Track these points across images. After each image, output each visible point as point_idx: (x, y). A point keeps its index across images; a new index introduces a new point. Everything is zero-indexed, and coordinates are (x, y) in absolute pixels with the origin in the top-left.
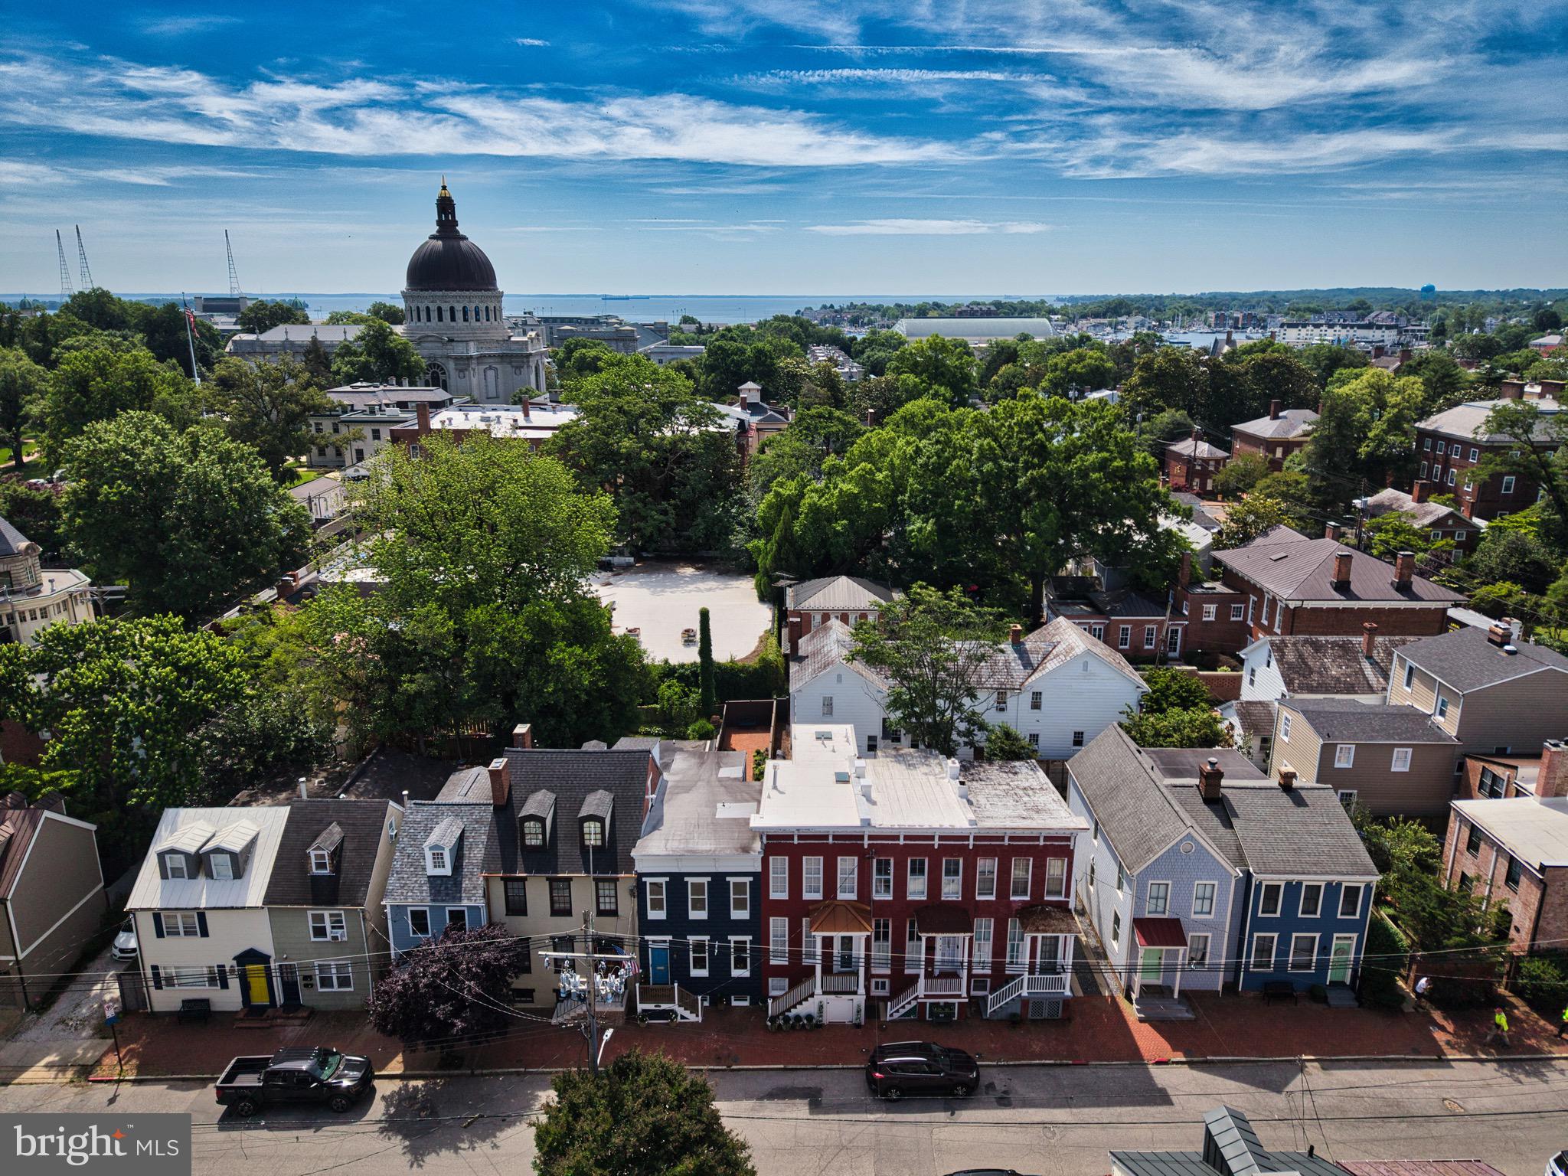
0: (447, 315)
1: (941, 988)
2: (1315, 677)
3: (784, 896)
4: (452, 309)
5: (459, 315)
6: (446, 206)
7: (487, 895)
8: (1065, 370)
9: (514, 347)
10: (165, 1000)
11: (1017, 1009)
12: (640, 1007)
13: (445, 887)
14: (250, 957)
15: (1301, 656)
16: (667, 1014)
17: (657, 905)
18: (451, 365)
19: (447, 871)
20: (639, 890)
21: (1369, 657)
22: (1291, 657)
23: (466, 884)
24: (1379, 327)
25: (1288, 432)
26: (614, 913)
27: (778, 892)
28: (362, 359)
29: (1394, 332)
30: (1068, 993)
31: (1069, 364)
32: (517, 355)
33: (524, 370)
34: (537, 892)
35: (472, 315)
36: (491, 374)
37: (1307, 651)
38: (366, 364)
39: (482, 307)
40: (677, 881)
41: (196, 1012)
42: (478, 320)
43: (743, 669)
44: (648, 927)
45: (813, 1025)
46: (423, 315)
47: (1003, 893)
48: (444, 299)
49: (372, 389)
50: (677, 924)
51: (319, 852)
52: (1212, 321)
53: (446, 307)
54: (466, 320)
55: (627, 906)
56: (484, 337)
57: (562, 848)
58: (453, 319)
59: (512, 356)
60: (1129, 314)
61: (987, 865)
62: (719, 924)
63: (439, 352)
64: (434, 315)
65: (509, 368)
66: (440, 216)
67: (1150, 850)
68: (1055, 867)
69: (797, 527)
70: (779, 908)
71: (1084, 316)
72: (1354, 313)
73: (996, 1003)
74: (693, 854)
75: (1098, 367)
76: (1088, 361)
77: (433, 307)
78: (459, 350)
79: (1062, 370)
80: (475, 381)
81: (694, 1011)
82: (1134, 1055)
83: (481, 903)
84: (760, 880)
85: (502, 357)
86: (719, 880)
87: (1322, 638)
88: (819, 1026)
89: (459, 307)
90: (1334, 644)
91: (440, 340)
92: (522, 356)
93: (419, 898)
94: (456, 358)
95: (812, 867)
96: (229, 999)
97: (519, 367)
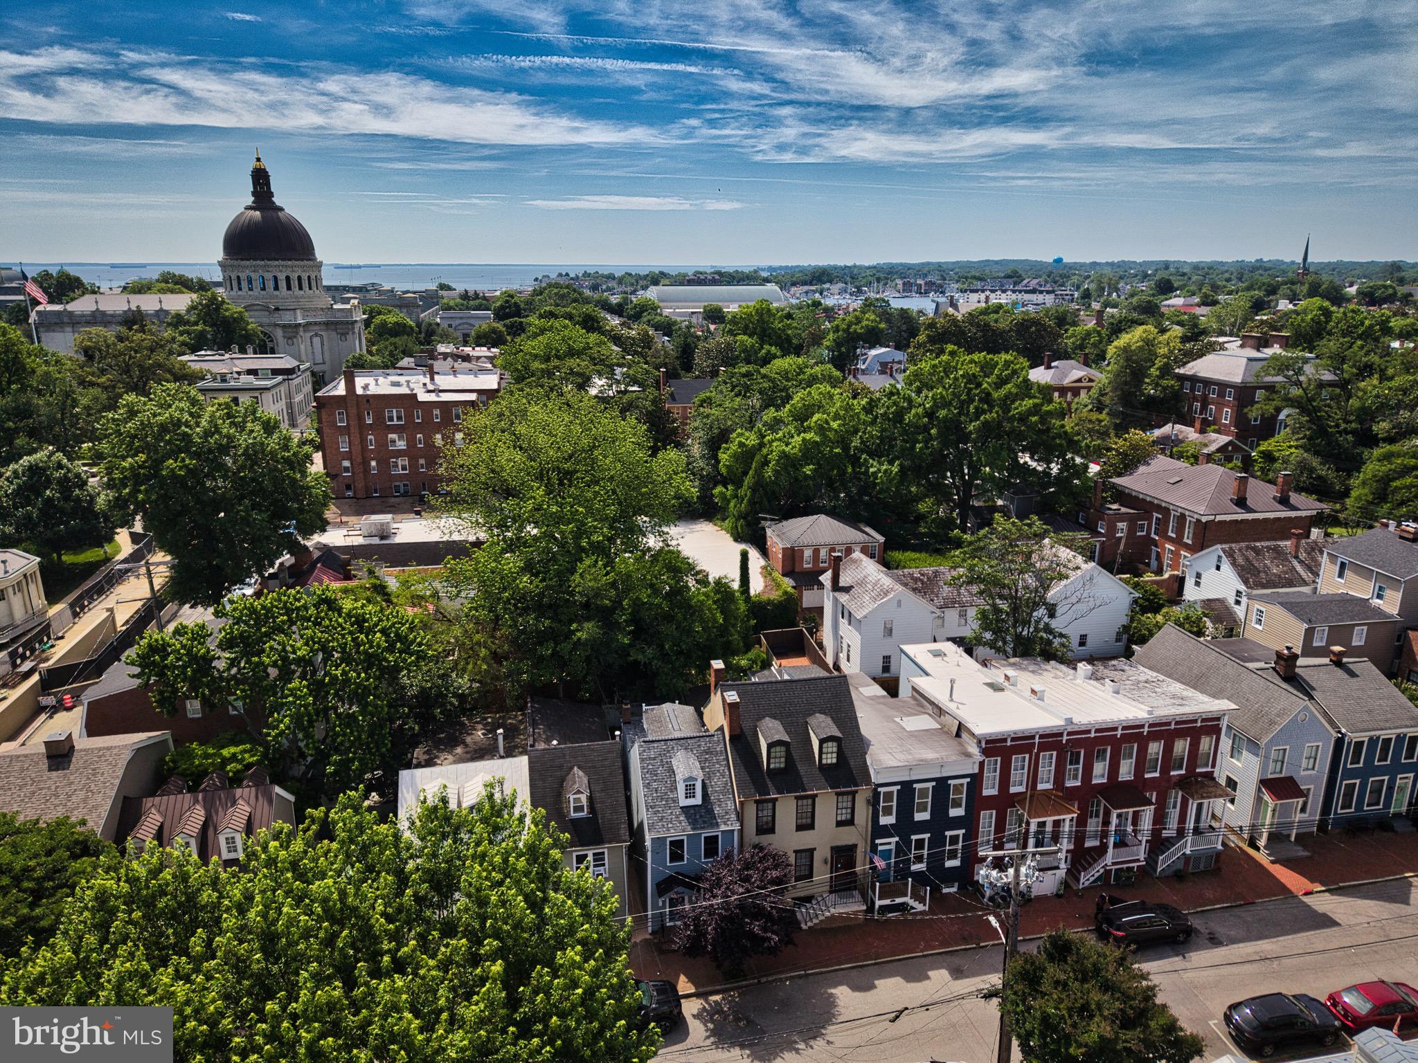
0: (270, 284)
1: (1125, 855)
2: (1263, 575)
3: (994, 792)
4: (275, 279)
5: (282, 284)
6: (260, 178)
7: (740, 818)
8: (846, 331)
9: (338, 315)
11: (1180, 866)
12: (878, 903)
13: (701, 815)
15: (1247, 559)
16: (903, 907)
17: (887, 811)
18: (279, 333)
19: (698, 800)
20: (874, 801)
21: (1296, 557)
22: (1240, 561)
23: (717, 810)
24: (1041, 292)
25: (1062, 379)
26: (850, 822)
27: (990, 790)
28: (199, 328)
29: (1052, 296)
30: (1220, 847)
31: (849, 326)
32: (342, 322)
33: (350, 337)
34: (786, 810)
35: (295, 283)
36: (317, 340)
37: (1251, 555)
38: (202, 335)
39: (305, 277)
40: (907, 788)
42: (301, 288)
43: (769, 602)
44: (879, 831)
46: (244, 284)
47: (1165, 770)
48: (267, 268)
49: (217, 357)
50: (905, 826)
51: (578, 795)
52: (900, 287)
53: (268, 276)
54: (289, 288)
55: (862, 814)
56: (308, 305)
57: (802, 769)
59: (337, 323)
60: (831, 282)
61: (1155, 748)
62: (940, 821)
63: (265, 320)
64: (256, 284)
65: (334, 334)
66: (255, 187)
67: (1272, 723)
68: (1205, 743)
69: (769, 472)
70: (989, 802)
71: (794, 284)
72: (1011, 280)
73: (1164, 862)
74: (924, 763)
75: (873, 328)
76: (865, 323)
77: (255, 276)
78: (287, 318)
79: (844, 330)
80: (302, 347)
81: (922, 901)
82: (1284, 890)
83: (737, 827)
84: (976, 780)
85: (327, 324)
86: (942, 784)
87: (1258, 544)
88: (1030, 900)
89: (282, 277)
90: (1269, 548)
91: (267, 309)
92: (347, 322)
93: (680, 830)
94: (284, 326)
95: (1020, 764)
97: (344, 335)
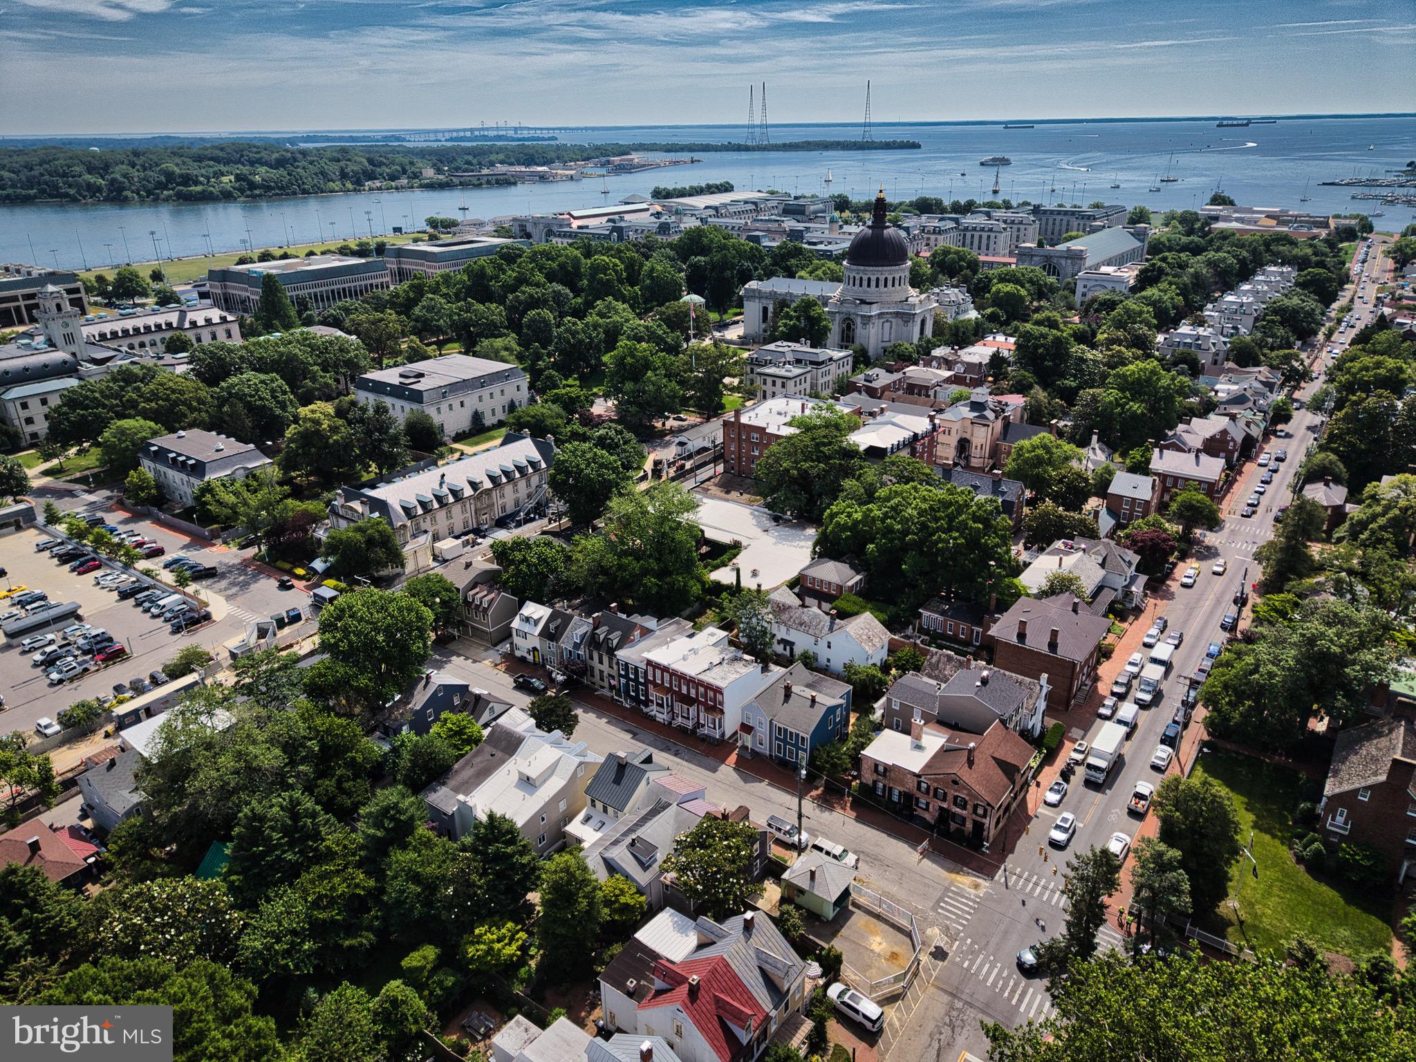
0: (865, 283)
3: (652, 679)
4: (869, 279)
5: (873, 283)
6: (879, 205)
7: (585, 652)
9: (906, 307)
10: (518, 654)
11: (702, 736)
12: (615, 698)
13: (577, 646)
14: (535, 649)
16: (620, 702)
17: (622, 670)
18: (859, 320)
19: (579, 642)
20: (618, 664)
23: (581, 647)
26: (613, 668)
27: (650, 677)
32: (906, 314)
33: (910, 324)
34: (596, 656)
35: (882, 283)
36: (887, 325)
40: (627, 665)
41: (523, 659)
42: (886, 287)
44: (620, 675)
45: (653, 719)
46: (851, 281)
47: (706, 700)
48: (864, 272)
50: (627, 677)
51: (554, 625)
53: (865, 278)
54: (877, 286)
55: (616, 667)
56: (888, 299)
57: (604, 645)
58: (869, 286)
59: (903, 314)
61: (701, 690)
62: (637, 681)
63: (852, 311)
64: (857, 282)
65: (900, 321)
66: (875, 212)
68: (719, 697)
70: (650, 682)
73: (699, 732)
74: (633, 659)
77: (858, 277)
78: (865, 310)
80: (873, 331)
81: (627, 704)
82: (723, 761)
84: (646, 672)
85: (897, 314)
86: (636, 669)
89: (873, 278)
91: (855, 301)
92: (909, 314)
93: (571, 647)
94: (862, 316)
95: (658, 673)
96: (530, 658)
97: (907, 322)
